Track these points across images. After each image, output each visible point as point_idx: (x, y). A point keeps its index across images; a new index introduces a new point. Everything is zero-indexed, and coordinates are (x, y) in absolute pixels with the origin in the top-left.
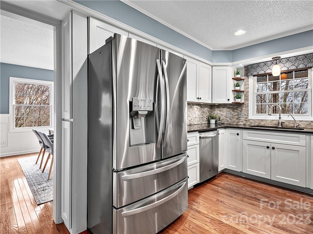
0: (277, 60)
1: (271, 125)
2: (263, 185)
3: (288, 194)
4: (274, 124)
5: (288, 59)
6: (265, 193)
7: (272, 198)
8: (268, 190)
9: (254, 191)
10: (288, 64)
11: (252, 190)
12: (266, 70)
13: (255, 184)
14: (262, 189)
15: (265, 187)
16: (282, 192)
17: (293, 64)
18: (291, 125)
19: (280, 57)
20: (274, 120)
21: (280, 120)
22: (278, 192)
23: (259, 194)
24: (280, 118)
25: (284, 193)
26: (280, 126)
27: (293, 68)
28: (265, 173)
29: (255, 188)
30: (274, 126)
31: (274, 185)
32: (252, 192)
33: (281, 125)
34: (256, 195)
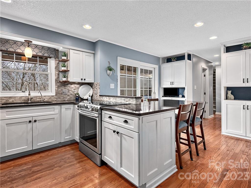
0: (29, 44)
1: (20, 101)
2: (26, 158)
3: (49, 154)
4: (23, 100)
5: (36, 46)
6: (35, 164)
7: (44, 163)
8: (34, 160)
9: (25, 168)
10: (36, 49)
11: (23, 168)
12: (16, 49)
13: (18, 162)
14: (29, 162)
15: (29, 159)
16: (44, 155)
17: (40, 51)
18: (38, 100)
19: (32, 42)
20: (23, 97)
21: (30, 96)
22: (42, 156)
23: (32, 167)
24: (29, 95)
25: (46, 155)
26: (30, 102)
27: (40, 54)
28: (27, 147)
29: (23, 164)
30: (23, 102)
31: (33, 153)
32: (25, 170)
33: (31, 100)
34: (31, 170)
